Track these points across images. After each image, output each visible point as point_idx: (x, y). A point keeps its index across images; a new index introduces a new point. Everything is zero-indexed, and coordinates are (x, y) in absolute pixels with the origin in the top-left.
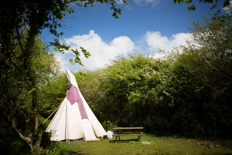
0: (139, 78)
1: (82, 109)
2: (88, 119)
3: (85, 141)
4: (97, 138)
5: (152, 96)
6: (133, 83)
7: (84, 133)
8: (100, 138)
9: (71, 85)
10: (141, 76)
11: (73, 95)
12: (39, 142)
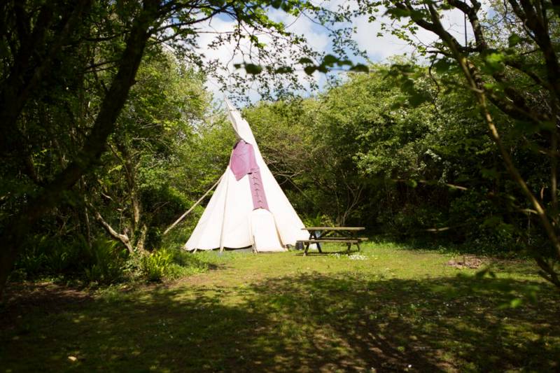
0: (381, 121)
1: (257, 190)
2: (268, 210)
3: (256, 252)
4: (283, 246)
5: (405, 161)
6: (371, 131)
7: (254, 237)
8: (288, 246)
9: (239, 140)
10: (385, 117)
11: (241, 159)
12: (142, 242)
